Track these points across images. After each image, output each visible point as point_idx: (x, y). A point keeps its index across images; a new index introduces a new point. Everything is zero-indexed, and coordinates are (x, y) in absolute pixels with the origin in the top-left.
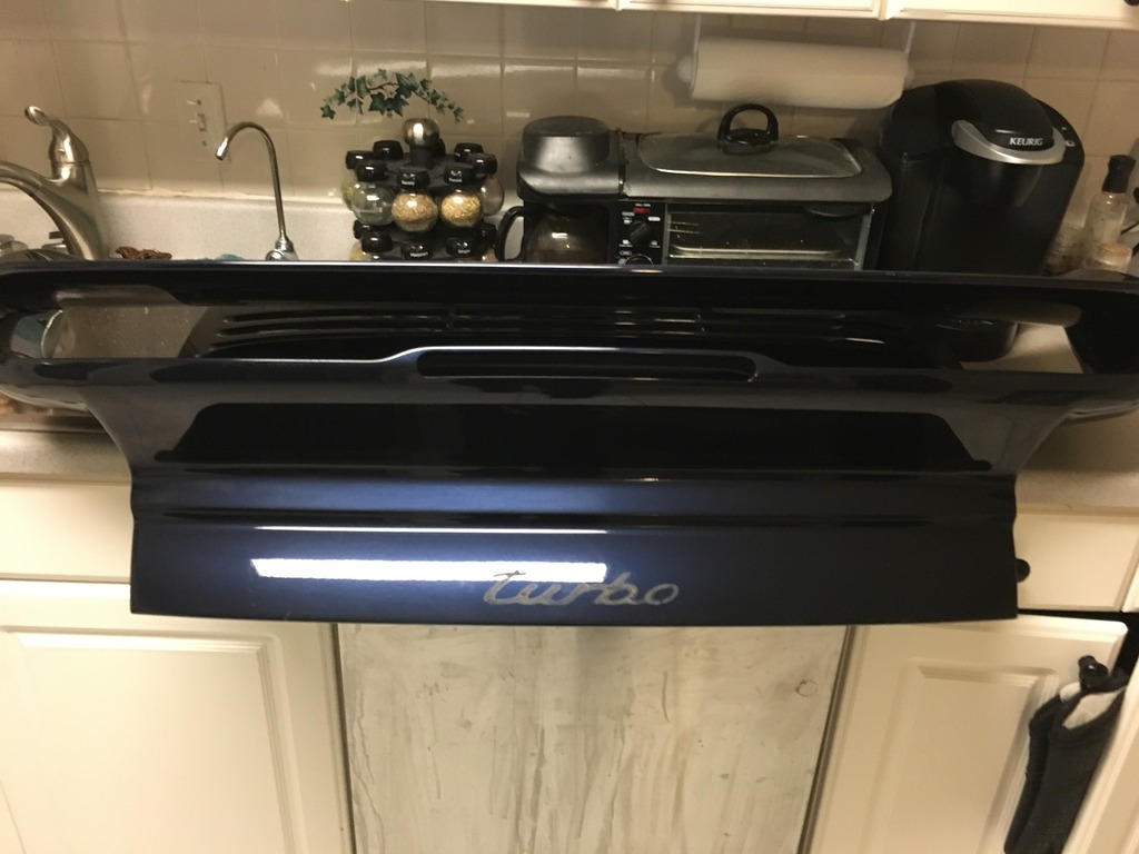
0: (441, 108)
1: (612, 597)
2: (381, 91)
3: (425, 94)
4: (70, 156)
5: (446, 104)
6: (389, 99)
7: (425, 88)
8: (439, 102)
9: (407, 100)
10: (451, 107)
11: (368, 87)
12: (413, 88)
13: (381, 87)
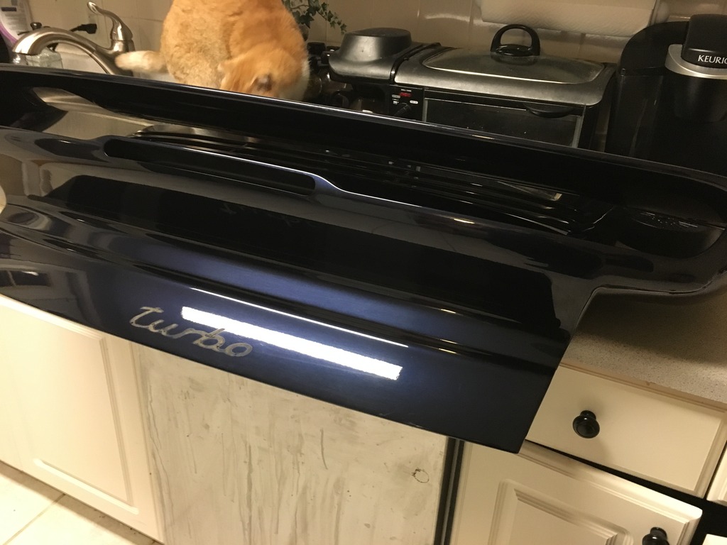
0: (333, 24)
1: (206, 342)
2: (298, 10)
3: (324, 14)
4: (121, 37)
5: (336, 21)
6: (303, 16)
7: (324, 9)
8: (332, 19)
9: (313, 17)
10: (339, 23)
11: (291, 7)
12: (317, 9)
13: (298, 7)
